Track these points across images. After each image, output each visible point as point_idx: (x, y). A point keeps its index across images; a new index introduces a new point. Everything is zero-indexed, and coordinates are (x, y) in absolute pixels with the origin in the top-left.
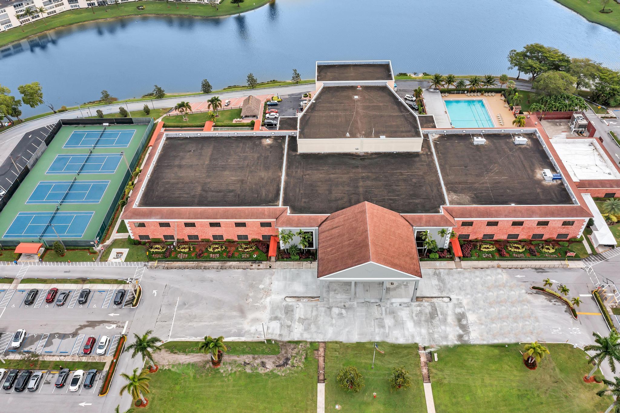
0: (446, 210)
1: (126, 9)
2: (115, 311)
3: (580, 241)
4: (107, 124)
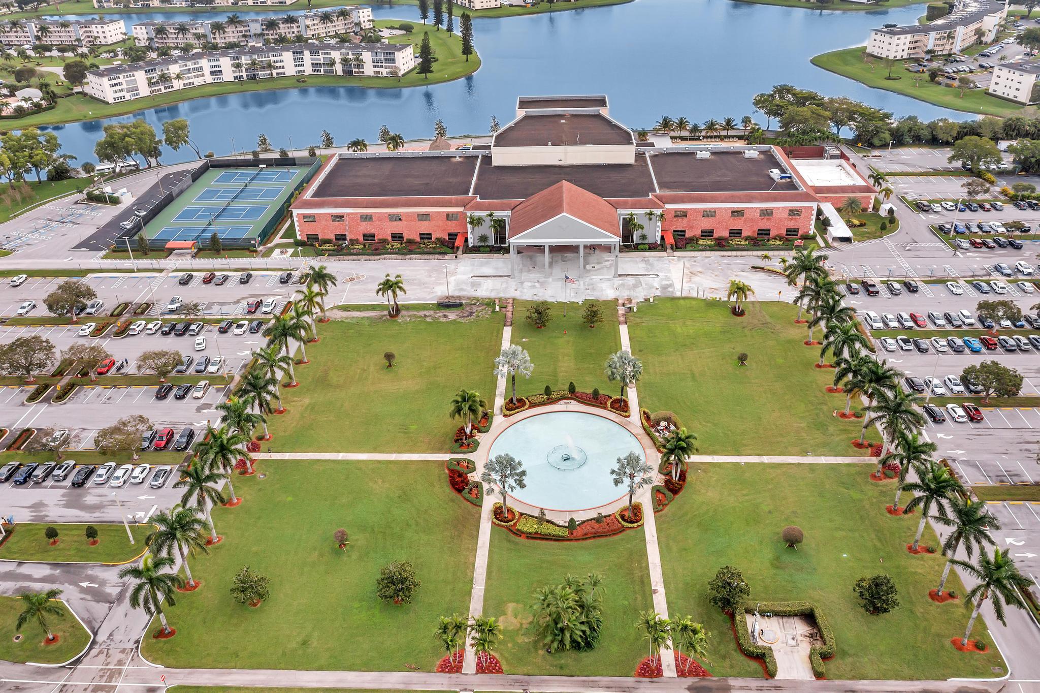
0: (656, 196)
1: (282, 82)
2: (280, 288)
3: (813, 238)
4: (265, 166)
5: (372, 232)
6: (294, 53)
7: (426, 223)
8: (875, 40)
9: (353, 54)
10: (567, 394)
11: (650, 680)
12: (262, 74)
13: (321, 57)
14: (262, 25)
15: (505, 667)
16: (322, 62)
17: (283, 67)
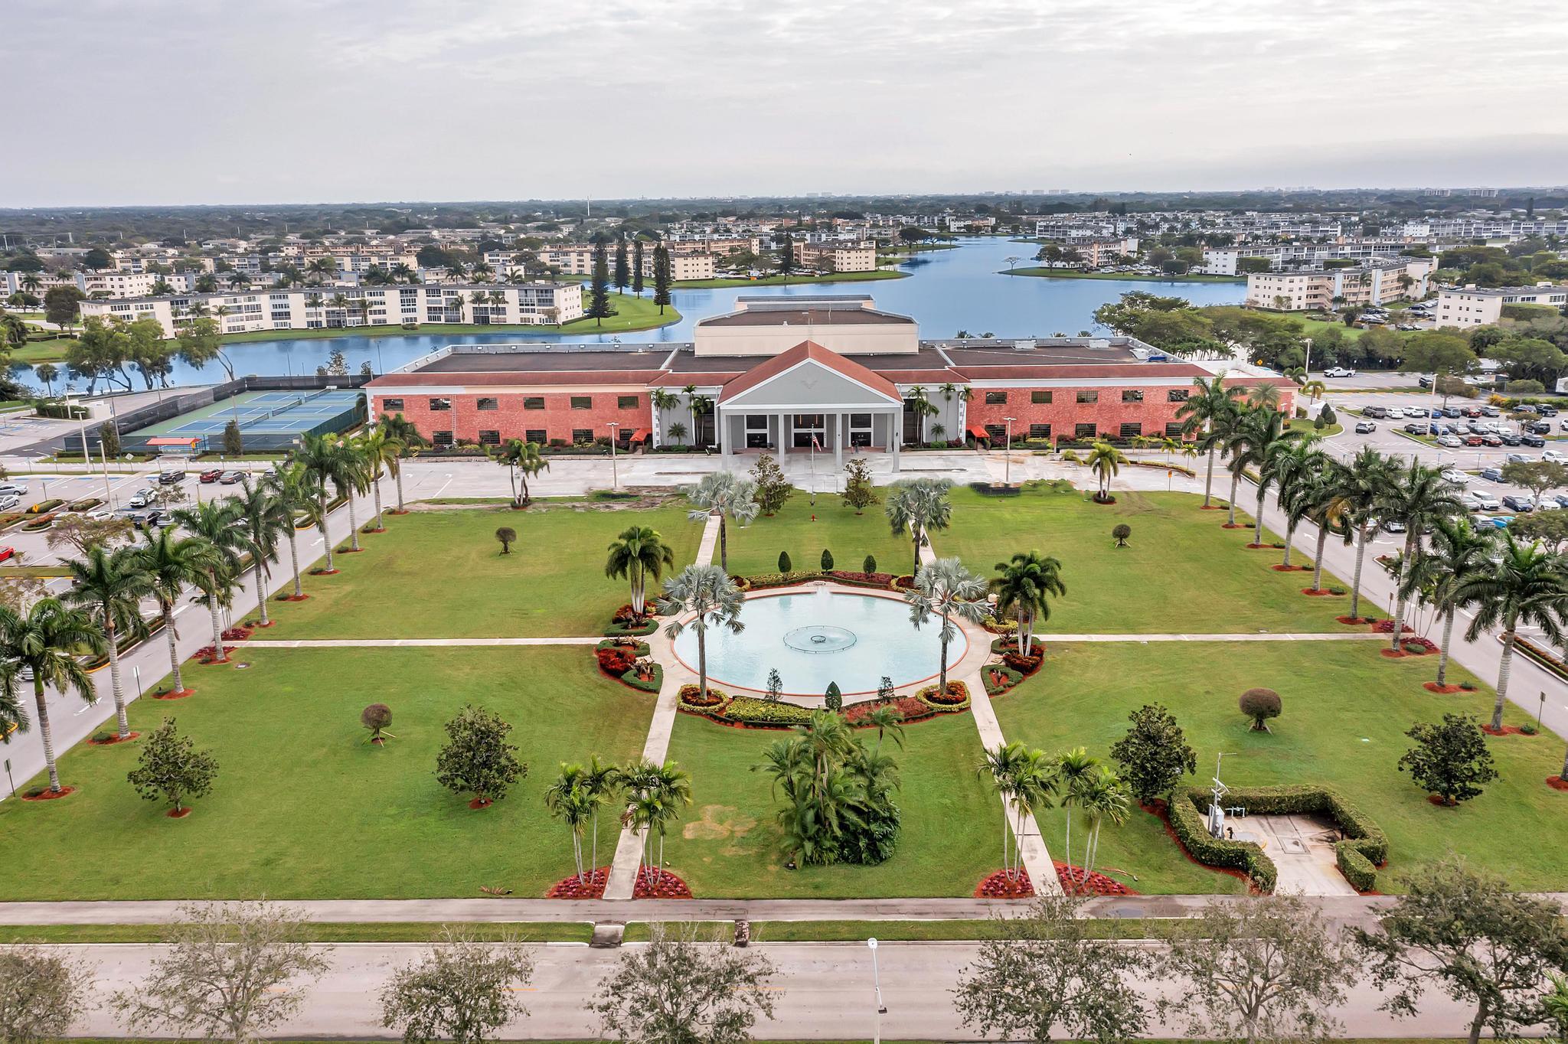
4: (335, 387)
5: (495, 427)
6: (402, 292)
7: (583, 412)
8: (1257, 287)
9: (490, 293)
10: (819, 570)
11: (1009, 901)
12: (351, 320)
13: (443, 298)
14: (360, 277)
15: (694, 888)
16: (444, 305)
17: (384, 312)
